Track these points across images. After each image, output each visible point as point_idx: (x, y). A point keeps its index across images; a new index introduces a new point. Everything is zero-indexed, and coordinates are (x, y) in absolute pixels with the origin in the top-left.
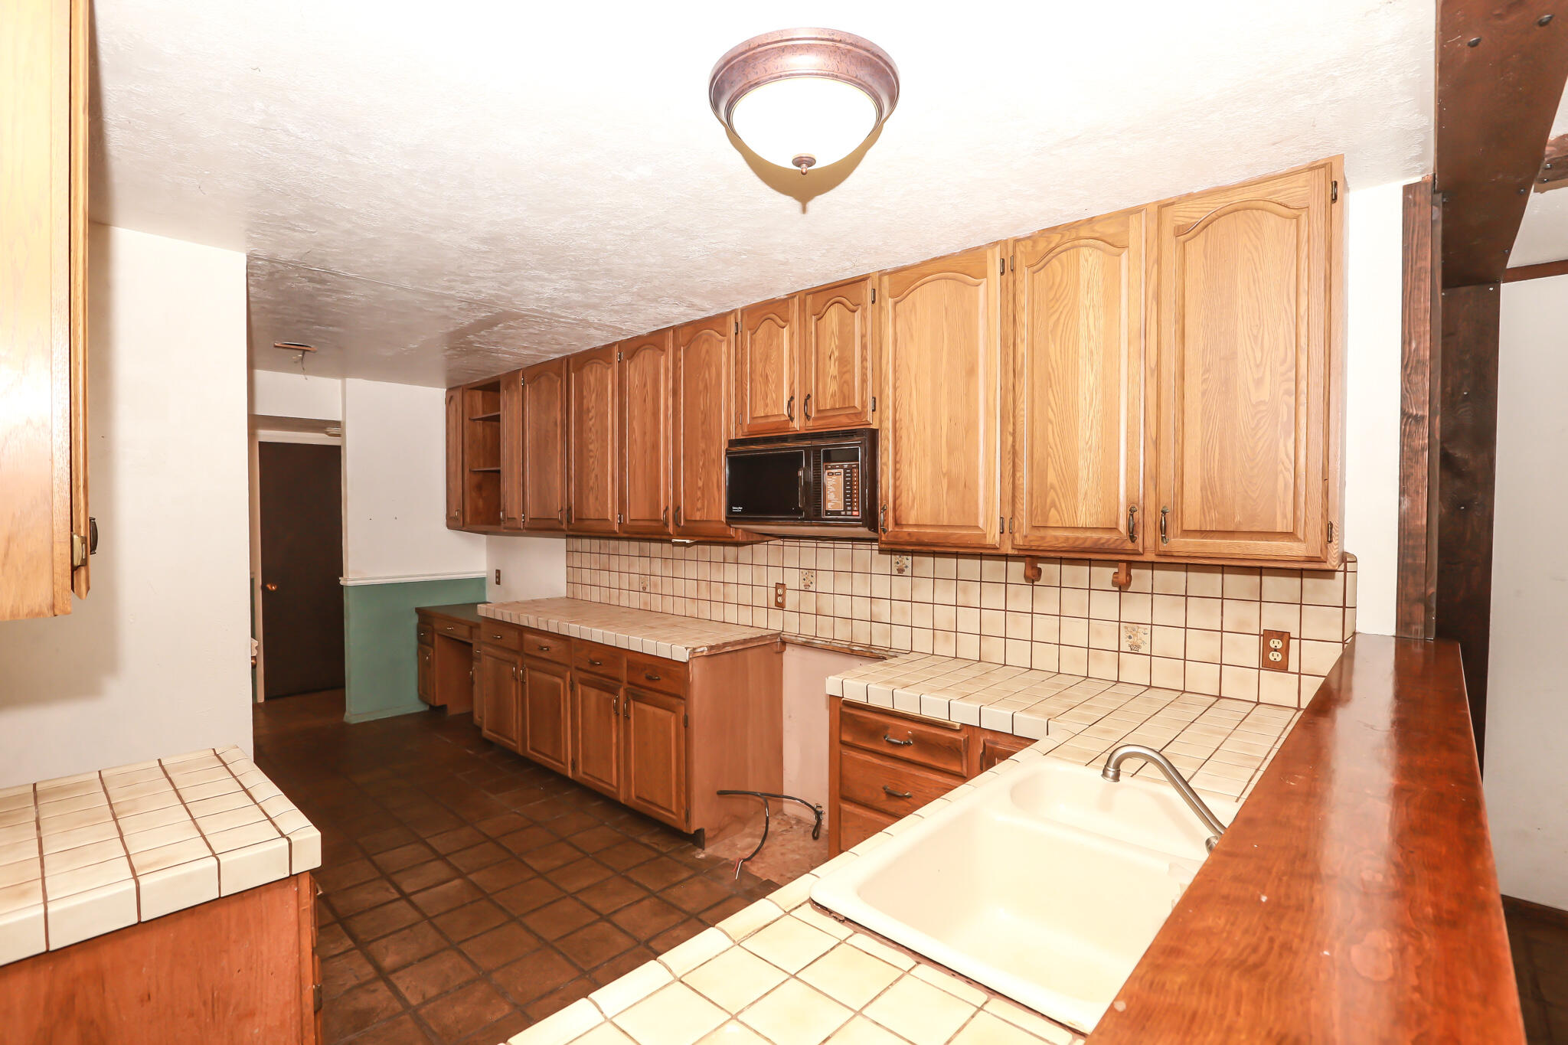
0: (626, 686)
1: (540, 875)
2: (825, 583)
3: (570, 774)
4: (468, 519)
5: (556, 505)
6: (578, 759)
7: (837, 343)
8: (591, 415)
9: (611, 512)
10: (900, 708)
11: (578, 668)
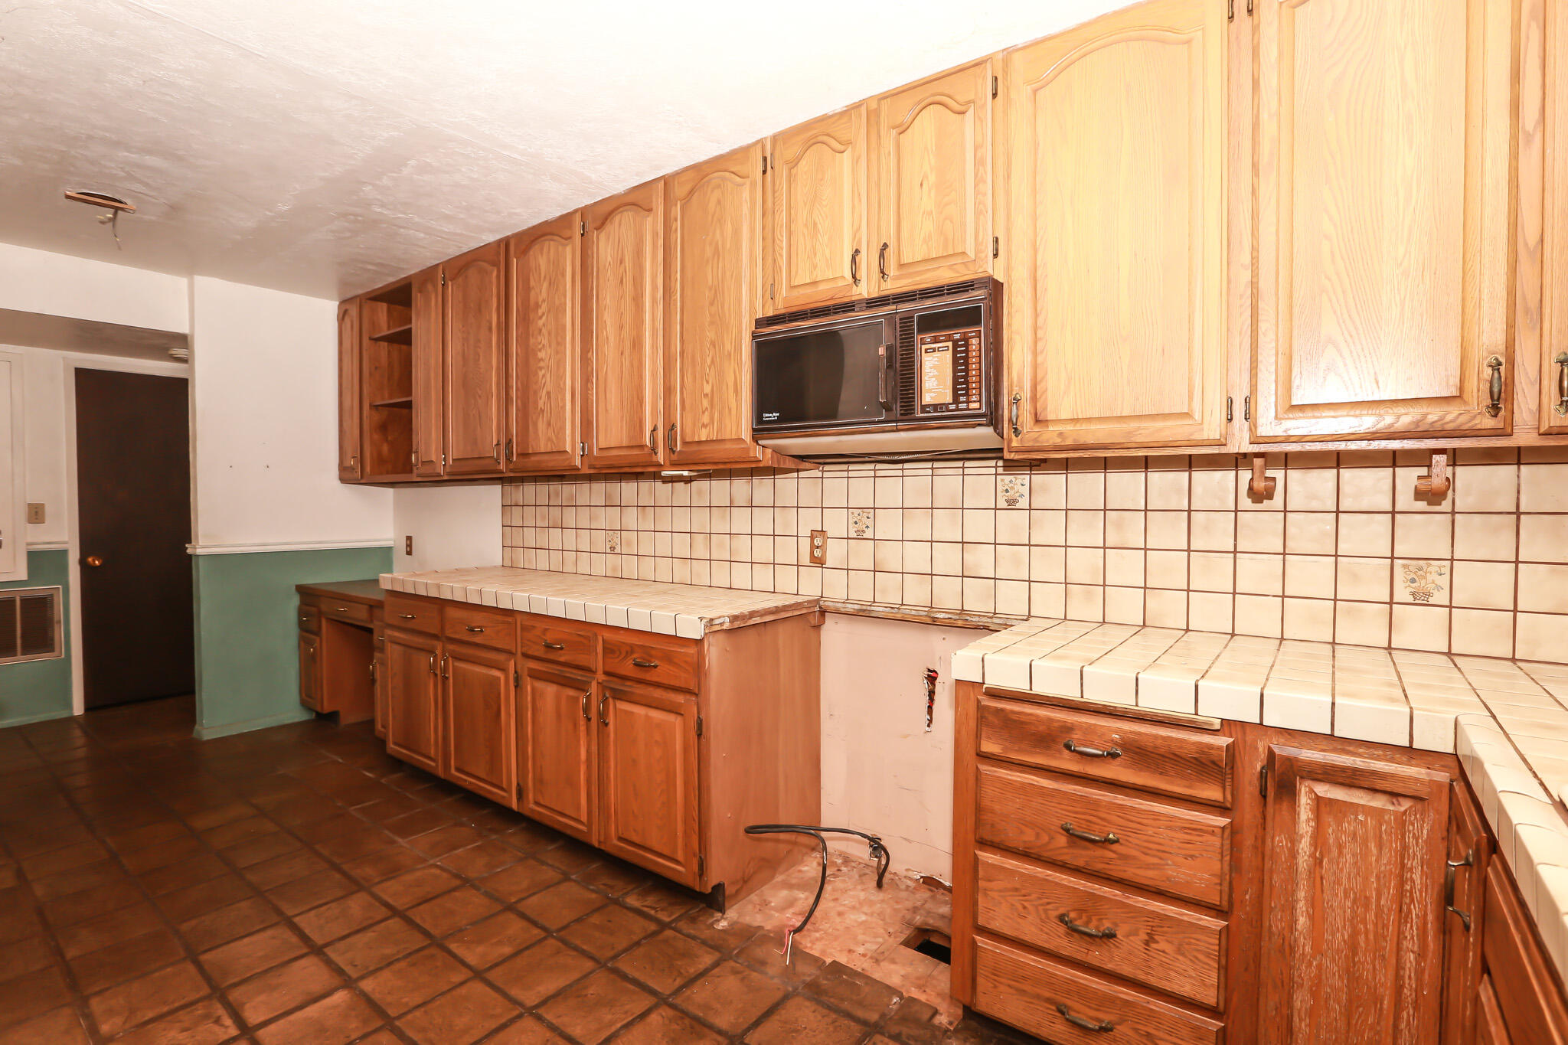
0: (601, 677)
1: (478, 975)
2: (888, 525)
3: (514, 806)
4: (368, 469)
5: (491, 437)
6: (527, 784)
7: (933, 162)
8: (540, 312)
9: (571, 442)
10: (1094, 695)
11: (526, 656)
